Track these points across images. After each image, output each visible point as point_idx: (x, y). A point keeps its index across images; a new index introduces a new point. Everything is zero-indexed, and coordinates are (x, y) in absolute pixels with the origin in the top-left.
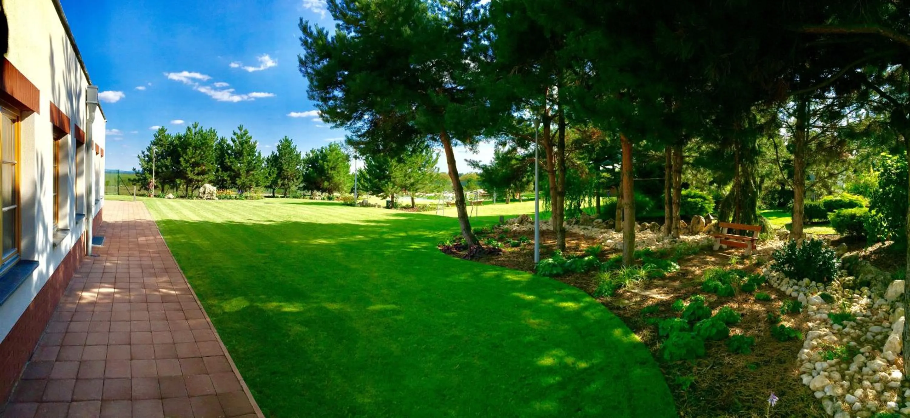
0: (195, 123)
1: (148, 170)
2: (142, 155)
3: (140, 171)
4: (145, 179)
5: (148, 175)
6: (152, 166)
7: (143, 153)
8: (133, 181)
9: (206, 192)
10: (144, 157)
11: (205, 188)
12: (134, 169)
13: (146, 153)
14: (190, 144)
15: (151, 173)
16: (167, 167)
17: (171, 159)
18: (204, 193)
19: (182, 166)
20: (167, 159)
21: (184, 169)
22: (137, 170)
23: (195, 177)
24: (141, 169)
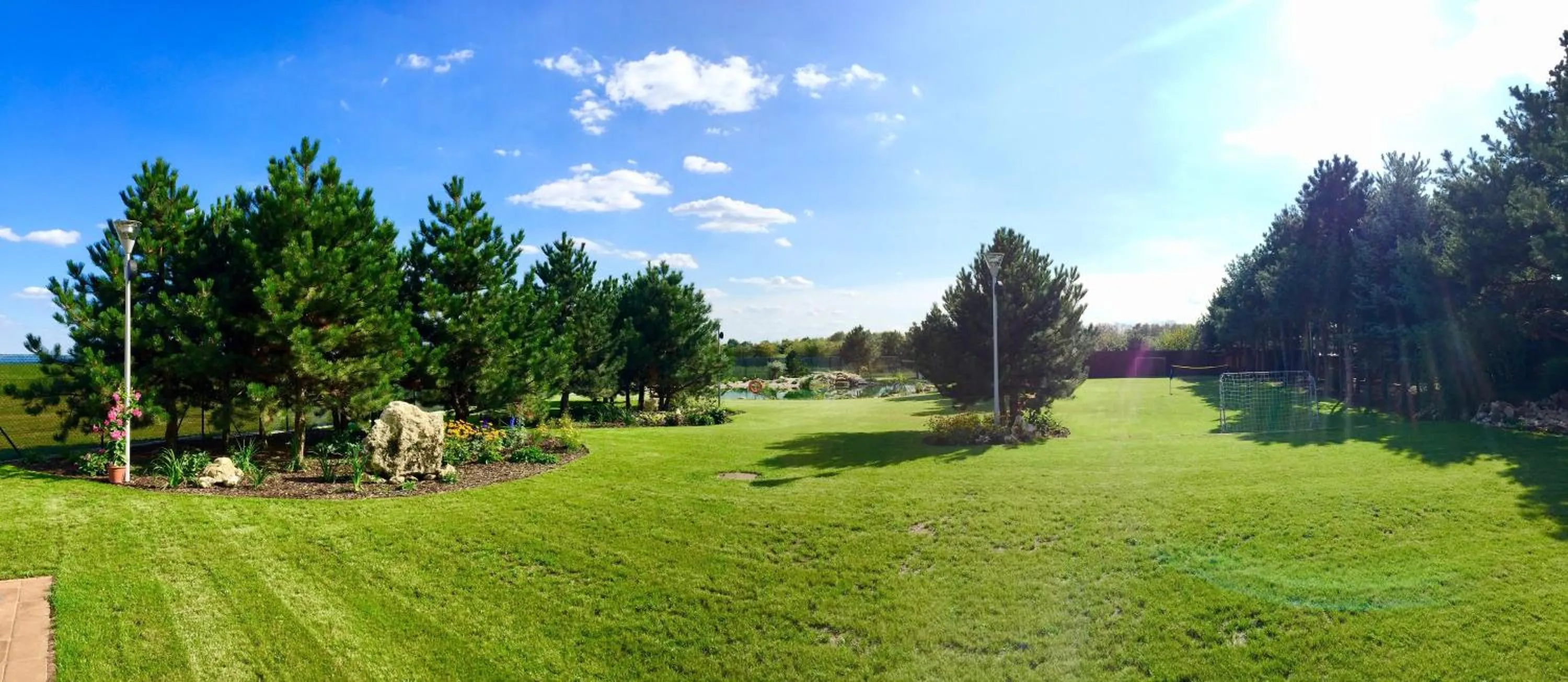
0: (305, 142)
1: (96, 347)
2: (73, 282)
3: (64, 352)
4: (86, 384)
5: (98, 369)
6: (117, 324)
7: (75, 270)
8: (28, 395)
9: (405, 445)
10: (81, 288)
11: (395, 423)
12: (33, 343)
13: (91, 269)
14: (298, 223)
15: (116, 358)
16: (194, 329)
17: (215, 290)
18: (393, 447)
19: (267, 317)
20: (194, 291)
21: (273, 333)
22: (48, 346)
23: (327, 370)
24: (67, 345)
